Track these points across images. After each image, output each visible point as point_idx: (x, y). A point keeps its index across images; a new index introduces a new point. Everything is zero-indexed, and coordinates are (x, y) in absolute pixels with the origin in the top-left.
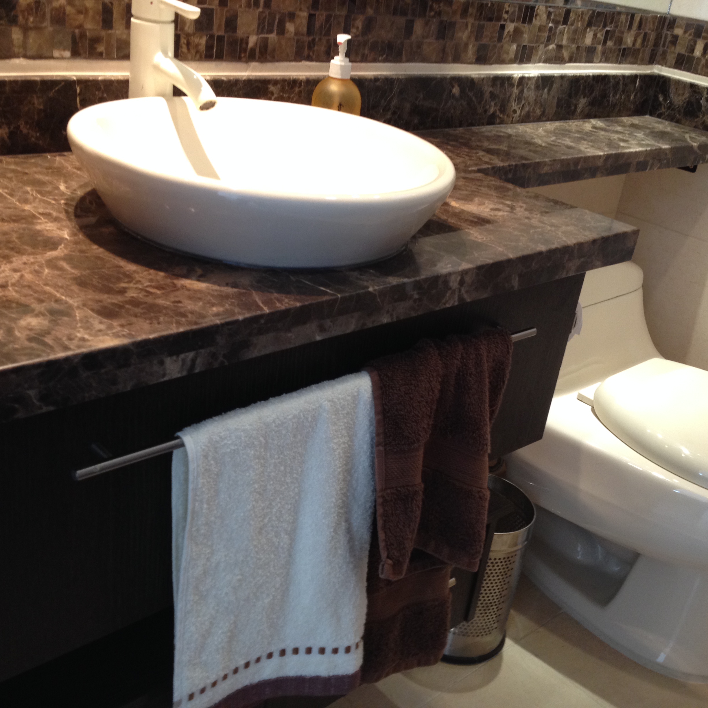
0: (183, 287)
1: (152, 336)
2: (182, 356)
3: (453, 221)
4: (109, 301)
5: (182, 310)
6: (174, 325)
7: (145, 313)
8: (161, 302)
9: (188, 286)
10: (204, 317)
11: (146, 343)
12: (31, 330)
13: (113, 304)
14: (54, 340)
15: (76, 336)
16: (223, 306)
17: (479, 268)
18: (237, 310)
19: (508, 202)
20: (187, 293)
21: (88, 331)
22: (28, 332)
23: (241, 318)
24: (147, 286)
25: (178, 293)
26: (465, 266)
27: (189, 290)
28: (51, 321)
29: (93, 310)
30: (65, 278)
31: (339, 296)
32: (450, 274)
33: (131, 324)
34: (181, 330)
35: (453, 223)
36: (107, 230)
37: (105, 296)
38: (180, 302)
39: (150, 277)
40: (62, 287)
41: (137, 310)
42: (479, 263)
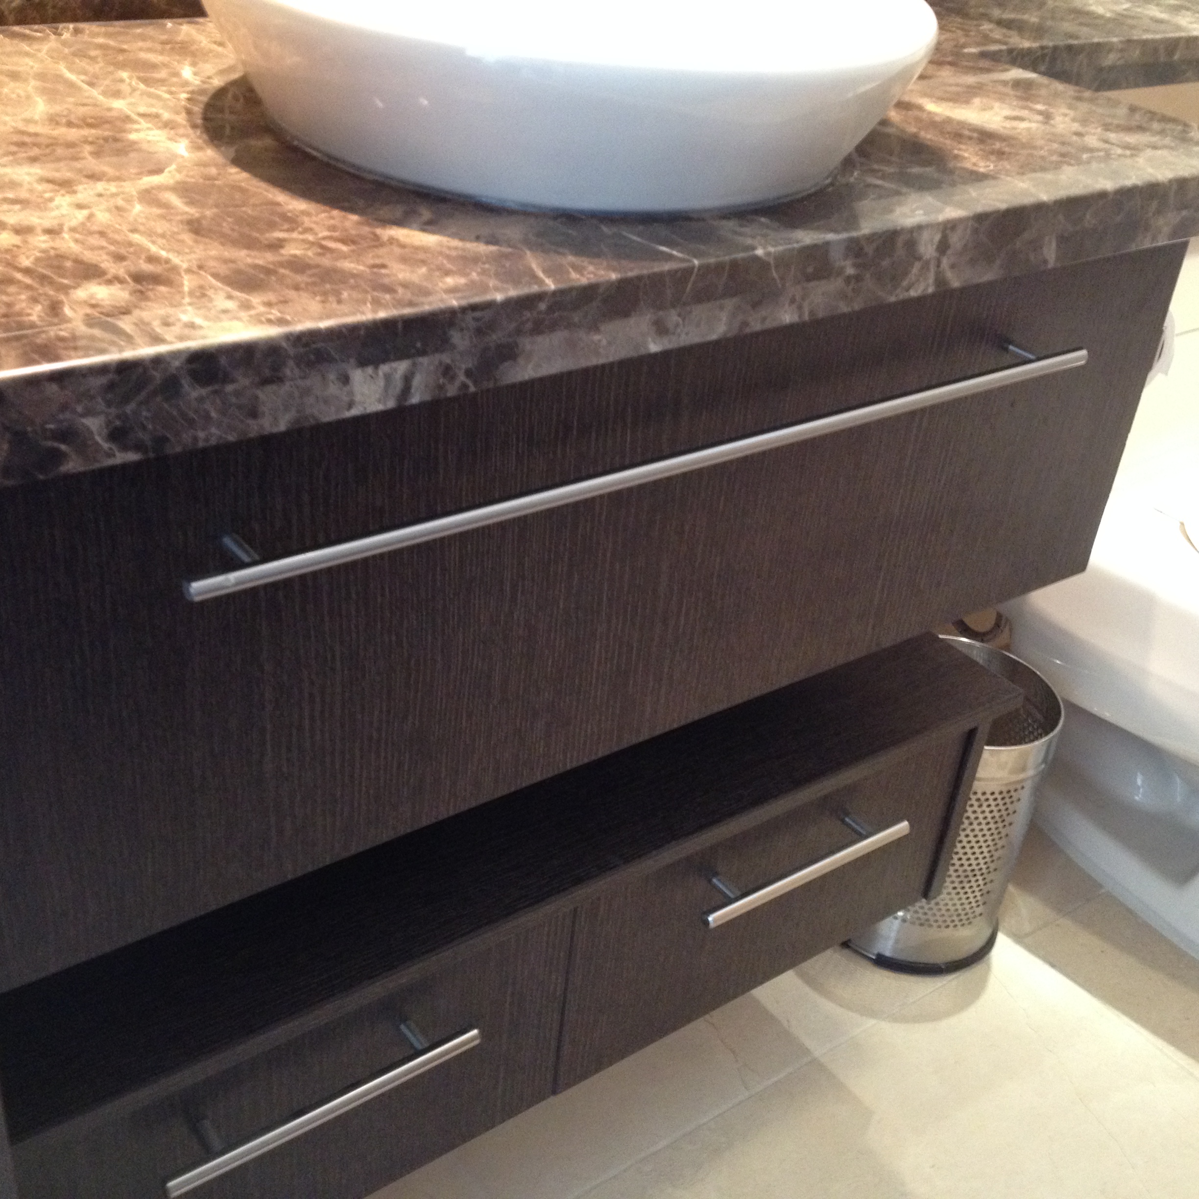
0: (392, 241)
1: (324, 324)
2: (384, 368)
3: (929, 136)
4: (249, 260)
5: (386, 281)
6: (369, 305)
7: (314, 284)
8: (348, 265)
9: (402, 239)
10: (427, 293)
11: (313, 336)
12: (93, 306)
13: (256, 267)
14: (136, 324)
15: (179, 320)
16: (466, 275)
17: (980, 218)
18: (492, 283)
19: (1039, 107)
20: (397, 250)
21: (202, 312)
22: (89, 311)
23: (499, 297)
24: (324, 238)
25: (382, 251)
26: (952, 213)
27: (403, 246)
28: (134, 292)
29: (216, 276)
30: (170, 220)
31: (696, 262)
32: (920, 228)
33: (285, 302)
34: (382, 314)
35: (931, 140)
36: (261, 143)
37: (243, 253)
38: (383, 266)
39: (332, 222)
40: (163, 236)
41: (299, 278)
42: (980, 209)
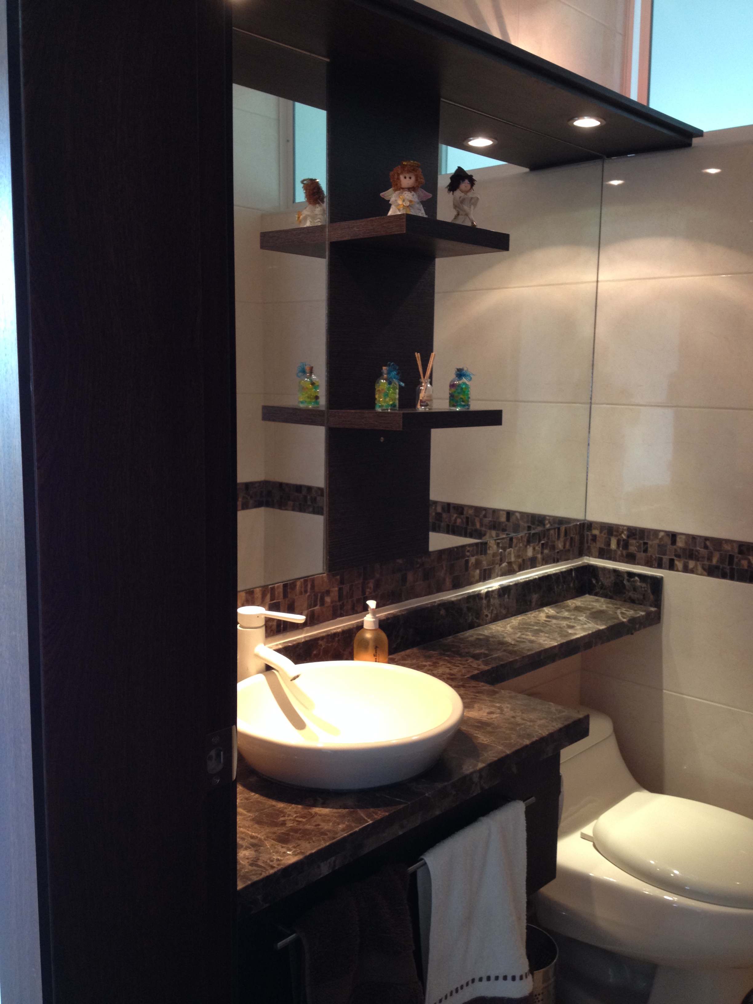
0: (316, 813)
1: (313, 851)
2: (329, 860)
3: (464, 729)
4: (279, 831)
5: (322, 830)
6: (322, 842)
7: (302, 837)
8: (308, 827)
9: (318, 812)
10: (336, 833)
11: (311, 855)
12: (248, 859)
13: (283, 833)
14: (263, 863)
15: (274, 859)
16: (344, 823)
17: (490, 765)
18: (353, 825)
19: (498, 705)
20: (320, 817)
21: (278, 854)
22: (248, 861)
23: (357, 829)
24: (296, 817)
25: (315, 818)
26: (481, 765)
27: (320, 815)
28: (256, 851)
29: (273, 839)
30: (247, 820)
31: (409, 803)
32: (472, 773)
33: (298, 845)
34: (328, 844)
36: (253, 779)
37: (276, 829)
38: (318, 825)
39: (294, 810)
40: (249, 827)
41: (298, 835)
42: (489, 762)
